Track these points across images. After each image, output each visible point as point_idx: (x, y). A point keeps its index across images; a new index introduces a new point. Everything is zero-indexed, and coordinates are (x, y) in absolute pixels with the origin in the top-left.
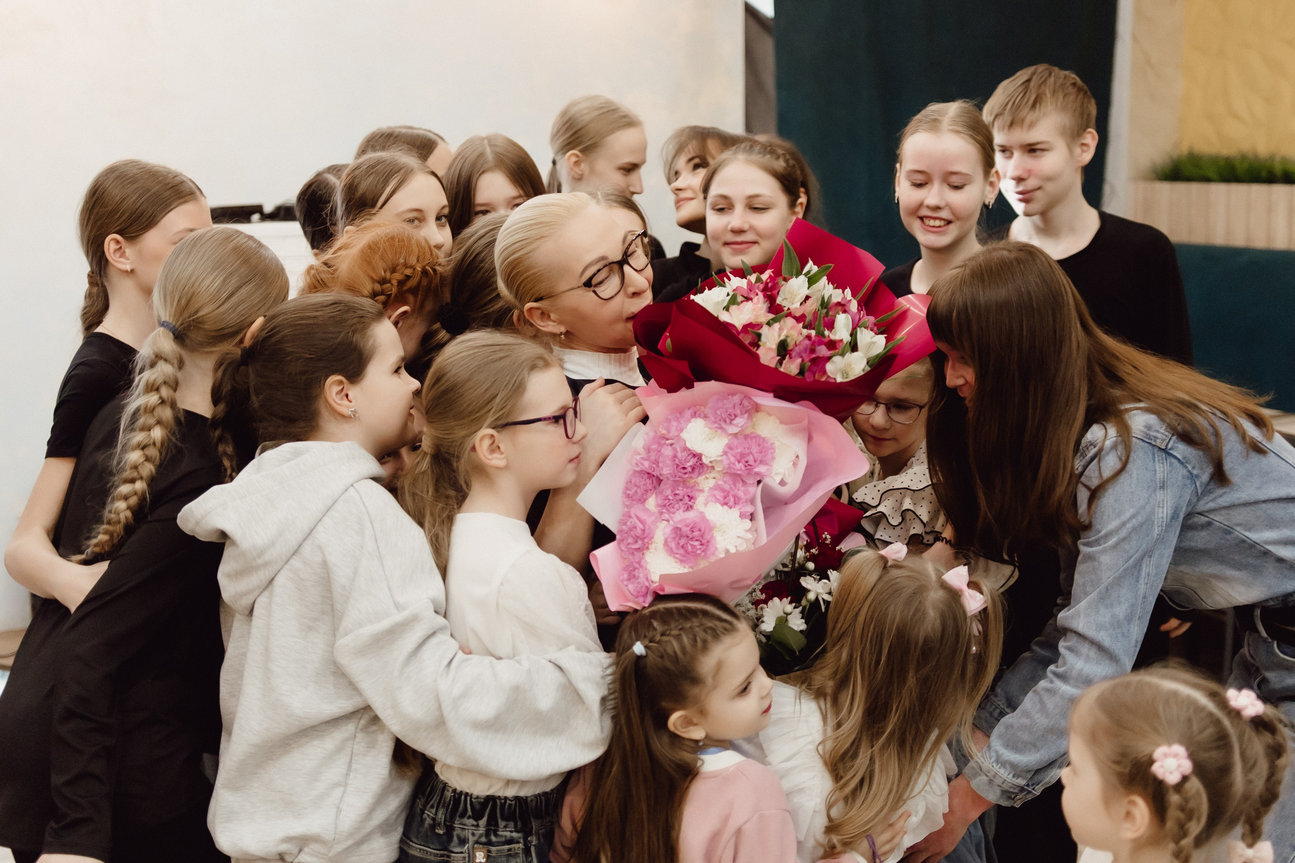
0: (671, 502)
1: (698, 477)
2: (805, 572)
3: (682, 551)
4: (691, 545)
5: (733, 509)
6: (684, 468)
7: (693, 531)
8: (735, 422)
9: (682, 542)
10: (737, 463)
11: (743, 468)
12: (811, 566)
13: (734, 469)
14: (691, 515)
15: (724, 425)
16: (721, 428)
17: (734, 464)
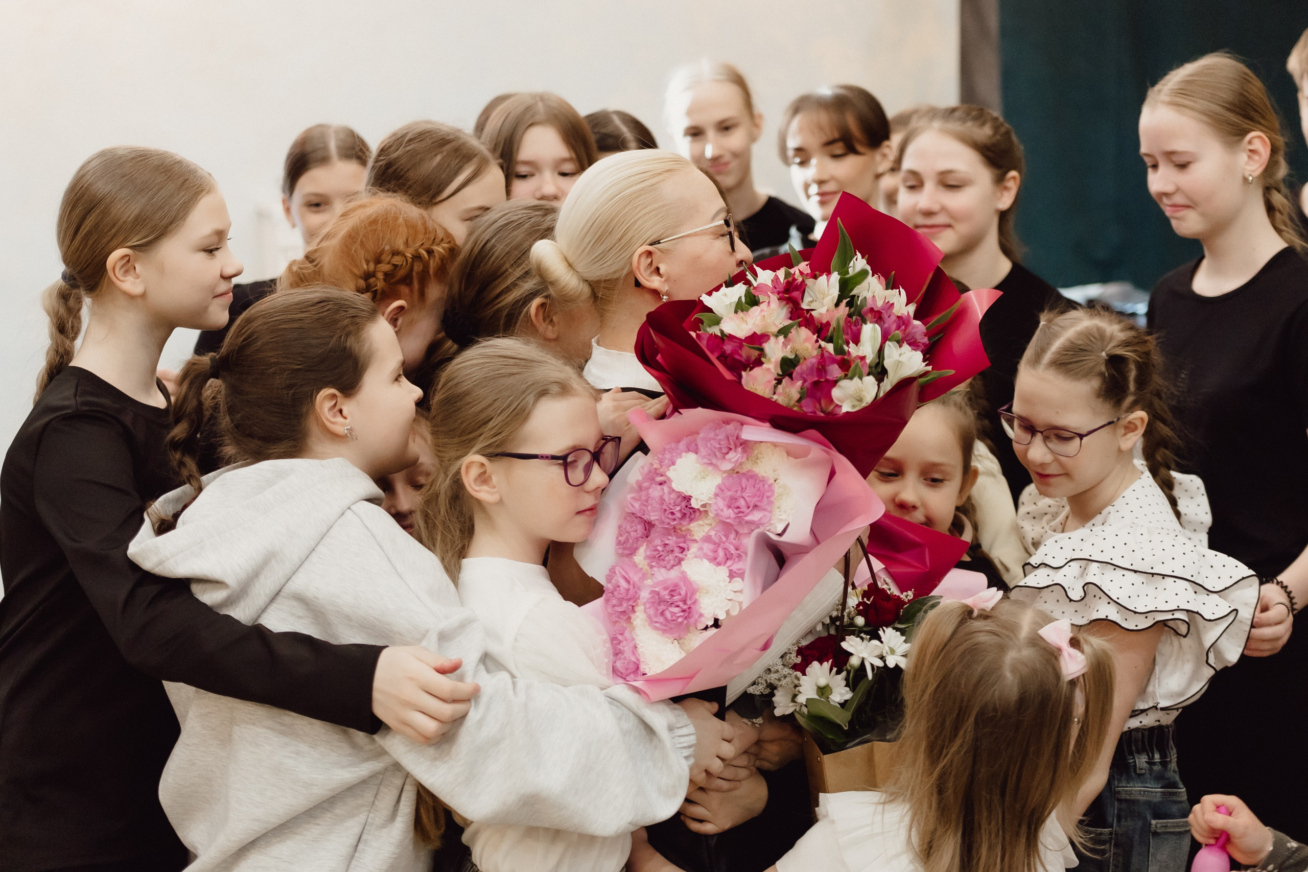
0: (661, 553)
1: (689, 524)
2: (851, 630)
3: (661, 619)
4: (671, 612)
5: (720, 567)
6: (672, 513)
7: (673, 596)
8: (728, 457)
9: (662, 608)
10: (725, 510)
11: (733, 516)
12: (860, 621)
13: (722, 516)
14: (673, 574)
15: (714, 461)
16: (711, 464)
17: (722, 510)
